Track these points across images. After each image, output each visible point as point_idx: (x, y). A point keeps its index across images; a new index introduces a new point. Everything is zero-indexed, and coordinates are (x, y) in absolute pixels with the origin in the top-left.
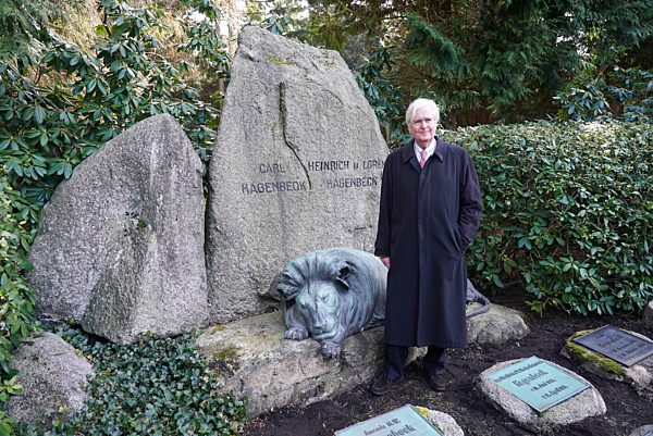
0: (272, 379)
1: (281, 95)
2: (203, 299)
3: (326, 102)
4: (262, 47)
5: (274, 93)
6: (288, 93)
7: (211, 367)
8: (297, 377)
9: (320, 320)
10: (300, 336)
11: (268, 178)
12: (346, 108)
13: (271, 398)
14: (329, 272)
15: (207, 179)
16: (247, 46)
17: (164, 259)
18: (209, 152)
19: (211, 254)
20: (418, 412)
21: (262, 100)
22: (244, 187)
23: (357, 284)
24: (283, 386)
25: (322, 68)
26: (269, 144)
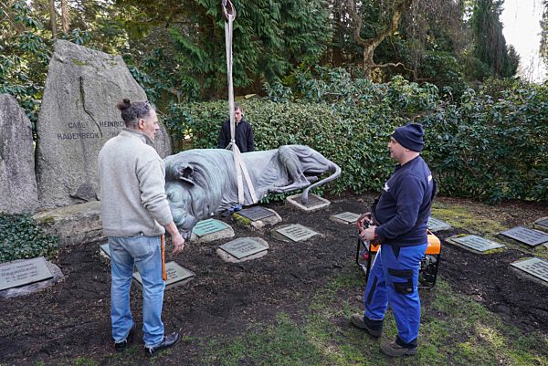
0: (73, 229)
1: (81, 84)
2: (35, 197)
3: (110, 88)
4: (69, 53)
5: (77, 82)
6: (85, 83)
7: (39, 225)
8: (86, 229)
11: (74, 131)
12: (123, 92)
13: (72, 239)
14: (173, 174)
15: (35, 130)
17: (11, 174)
18: (36, 115)
19: (40, 173)
21: (69, 86)
22: (59, 136)
24: (79, 233)
25: (108, 67)
26: (74, 111)
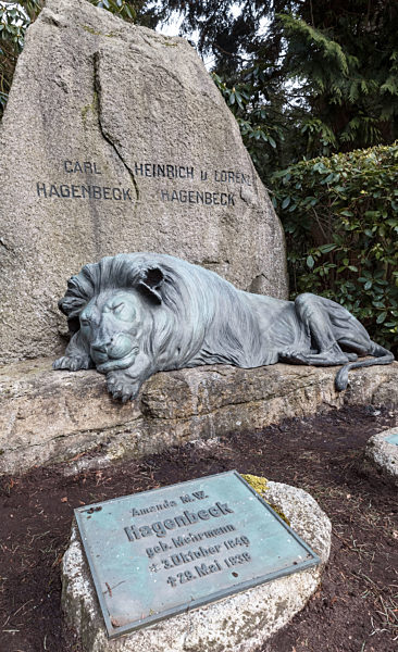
0: (15, 426)
1: (96, 70)
3: (159, 82)
5: (86, 68)
6: (103, 64)
8: (62, 425)
9: (102, 336)
10: (74, 364)
11: (75, 179)
12: (187, 93)
14: (129, 274)
16: (52, 9)
20: (247, 483)
21: (67, 74)
22: (40, 188)
23: (176, 296)
24: (35, 440)
25: (158, 45)
26: (78, 135)
